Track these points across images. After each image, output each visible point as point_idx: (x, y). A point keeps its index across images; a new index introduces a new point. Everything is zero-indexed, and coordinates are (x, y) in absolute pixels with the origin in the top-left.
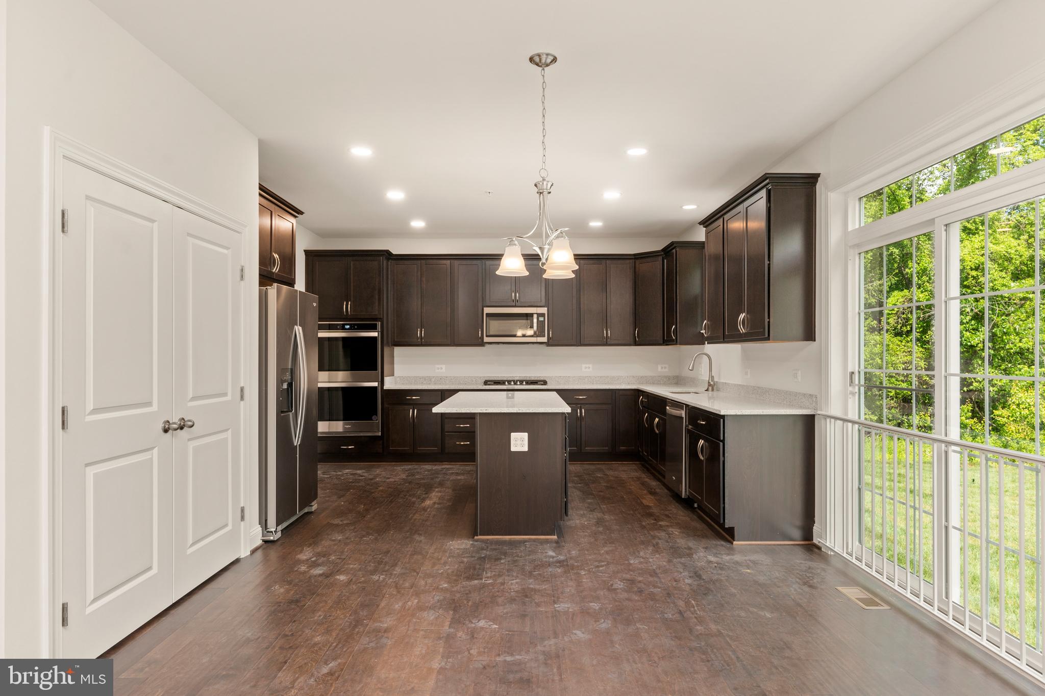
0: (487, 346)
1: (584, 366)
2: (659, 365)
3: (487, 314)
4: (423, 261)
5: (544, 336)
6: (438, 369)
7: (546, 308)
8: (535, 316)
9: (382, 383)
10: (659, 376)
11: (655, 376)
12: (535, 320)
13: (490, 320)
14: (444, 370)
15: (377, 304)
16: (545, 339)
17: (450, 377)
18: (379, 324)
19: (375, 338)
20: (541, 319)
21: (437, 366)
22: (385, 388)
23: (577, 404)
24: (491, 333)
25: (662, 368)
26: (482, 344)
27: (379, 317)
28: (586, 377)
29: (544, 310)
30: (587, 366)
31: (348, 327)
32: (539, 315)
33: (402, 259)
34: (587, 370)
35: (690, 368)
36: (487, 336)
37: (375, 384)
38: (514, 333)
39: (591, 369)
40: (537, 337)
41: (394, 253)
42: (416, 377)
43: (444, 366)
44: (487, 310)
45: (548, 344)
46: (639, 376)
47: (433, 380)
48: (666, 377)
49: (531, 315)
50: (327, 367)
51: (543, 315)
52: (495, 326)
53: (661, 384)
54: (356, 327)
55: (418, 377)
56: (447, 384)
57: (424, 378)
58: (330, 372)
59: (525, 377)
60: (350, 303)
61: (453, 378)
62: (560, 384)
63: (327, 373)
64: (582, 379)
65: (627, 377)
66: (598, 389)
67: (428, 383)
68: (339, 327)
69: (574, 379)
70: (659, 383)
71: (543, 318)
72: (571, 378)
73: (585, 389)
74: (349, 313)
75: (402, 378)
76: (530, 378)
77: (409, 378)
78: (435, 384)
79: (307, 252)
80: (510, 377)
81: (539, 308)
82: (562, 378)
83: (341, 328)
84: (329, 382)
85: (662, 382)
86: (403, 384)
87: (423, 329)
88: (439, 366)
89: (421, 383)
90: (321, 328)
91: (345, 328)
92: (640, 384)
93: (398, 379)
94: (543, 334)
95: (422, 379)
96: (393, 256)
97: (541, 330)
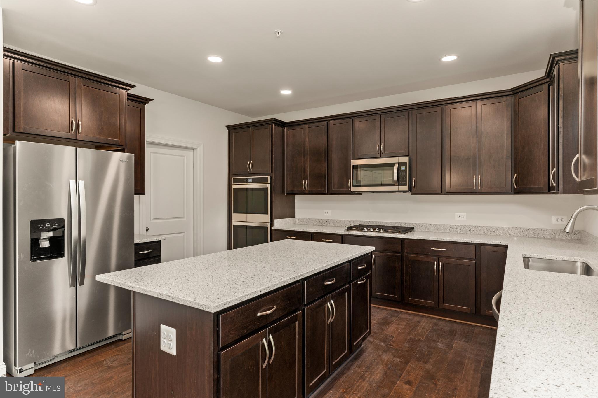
1: (457, 214)
2: (553, 216)
3: (353, 166)
5: (406, 185)
6: (325, 213)
7: (408, 158)
8: (396, 166)
9: (272, 224)
10: (553, 230)
11: (547, 229)
12: (396, 171)
13: (357, 171)
14: (330, 214)
16: (406, 188)
17: (334, 220)
18: (269, 177)
20: (403, 168)
21: (325, 211)
22: (273, 227)
23: (434, 256)
24: (358, 183)
26: (350, 193)
28: (458, 226)
29: (406, 160)
30: (461, 214)
31: (250, 180)
32: (400, 164)
34: (460, 219)
36: (354, 186)
39: (465, 218)
40: (397, 185)
41: (286, 121)
42: (310, 219)
43: (330, 211)
44: (354, 162)
45: (410, 192)
47: (321, 222)
49: (392, 165)
51: (404, 164)
53: (555, 239)
54: (255, 180)
55: (311, 219)
56: (331, 226)
57: (315, 220)
58: (248, 214)
59: (396, 223)
60: (251, 162)
61: (336, 222)
62: (430, 232)
63: (245, 214)
64: (452, 228)
65: (509, 228)
66: (458, 241)
67: (318, 224)
68: (245, 181)
69: (445, 227)
70: (552, 237)
71: (405, 167)
72: (443, 227)
73: (442, 240)
74: (251, 170)
75: (300, 219)
76: (400, 224)
77: (304, 220)
78: (323, 225)
79: (228, 127)
80: (382, 222)
81: (400, 158)
82: (432, 225)
83: (246, 181)
84: (246, 222)
85: (557, 237)
86: (300, 224)
87: (307, 181)
88: (326, 211)
89: (312, 224)
90: (236, 181)
91: (249, 182)
92: (526, 237)
93: (297, 220)
94: (405, 183)
95: (313, 221)
96: (287, 124)
97: (402, 179)
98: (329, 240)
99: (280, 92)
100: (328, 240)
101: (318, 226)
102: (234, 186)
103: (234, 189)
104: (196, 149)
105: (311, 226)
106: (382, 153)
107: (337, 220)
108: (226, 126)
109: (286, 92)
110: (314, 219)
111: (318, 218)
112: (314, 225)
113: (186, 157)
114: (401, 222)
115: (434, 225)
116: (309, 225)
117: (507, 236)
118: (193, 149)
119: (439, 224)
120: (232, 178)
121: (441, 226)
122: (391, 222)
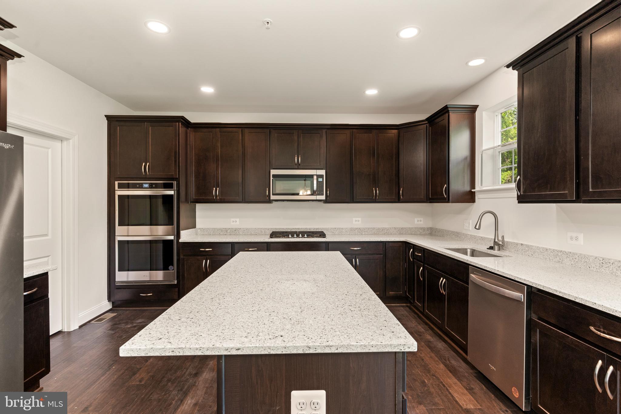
0: (274, 203)
1: (354, 219)
2: (415, 219)
3: (273, 175)
4: (218, 130)
5: (323, 195)
6: (233, 222)
8: (315, 177)
9: (178, 236)
10: (416, 228)
11: (413, 228)
12: (314, 181)
13: (276, 180)
14: (238, 223)
15: (173, 165)
16: (323, 197)
17: (243, 228)
18: (175, 183)
19: (171, 196)
20: (320, 180)
21: (232, 220)
22: (181, 240)
23: (352, 254)
24: (277, 192)
25: (418, 221)
26: (270, 201)
27: (174, 177)
28: (356, 229)
29: (323, 172)
30: (357, 219)
31: (146, 186)
32: (319, 176)
33: (199, 127)
34: (358, 222)
35: (477, 228)
36: (273, 194)
37: (172, 238)
38: (297, 192)
39: (360, 222)
40: (316, 195)
41: (192, 122)
42: (215, 229)
43: (238, 220)
44: (273, 172)
45: (326, 201)
46: (399, 228)
47: (229, 231)
48: (421, 228)
49: (311, 176)
50: (127, 223)
51: (321, 176)
52: (280, 186)
53: (417, 234)
54: (154, 186)
56: (241, 235)
57: (221, 230)
58: (129, 227)
59: (305, 228)
60: (148, 164)
61: (245, 230)
62: (335, 234)
63: (126, 227)
64: (353, 230)
65: (390, 228)
66: (371, 241)
67: (225, 234)
68: (138, 186)
69: (346, 230)
70: (416, 233)
71: (322, 179)
72: (344, 230)
73: (359, 241)
74: (148, 173)
75: (202, 229)
76: (310, 229)
77: (208, 230)
78: (230, 235)
79: (108, 117)
80: (293, 229)
81: (318, 171)
82: (336, 229)
83: (141, 187)
84: (128, 236)
85: (418, 233)
86: (203, 235)
87: (218, 188)
88: (234, 220)
89: (218, 234)
90: (121, 186)
91: (143, 187)
92: (401, 234)
93: (199, 230)
94: (322, 192)
95: (219, 231)
96: (192, 124)
97: (320, 189)
98: (252, 249)
99: (199, 89)
100: (250, 249)
101: (225, 236)
102: (119, 192)
103: (118, 195)
104: (67, 139)
105: (217, 236)
106: (300, 165)
107: (247, 229)
108: (106, 116)
109: (207, 90)
110: (220, 228)
111: (225, 227)
112: (220, 234)
113: (51, 149)
114: (310, 227)
115: (337, 228)
116: (214, 236)
117: (389, 234)
118: (61, 139)
119: (342, 227)
120: (116, 183)
121: (343, 229)
122: (301, 228)
